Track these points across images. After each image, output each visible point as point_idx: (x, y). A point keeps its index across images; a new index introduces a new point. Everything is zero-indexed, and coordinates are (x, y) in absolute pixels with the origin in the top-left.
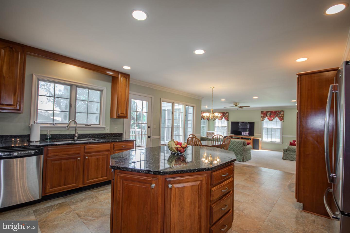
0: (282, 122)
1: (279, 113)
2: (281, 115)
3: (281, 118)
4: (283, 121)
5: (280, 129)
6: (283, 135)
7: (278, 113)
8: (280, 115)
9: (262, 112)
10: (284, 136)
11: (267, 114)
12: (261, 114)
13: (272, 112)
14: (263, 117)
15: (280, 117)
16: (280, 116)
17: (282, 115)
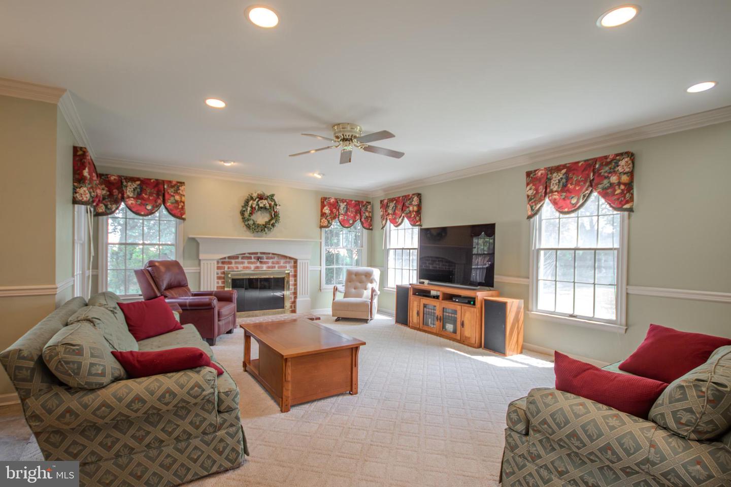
0: (626, 213)
1: (604, 171)
2: (619, 178)
3: (618, 192)
4: (631, 210)
5: (616, 252)
6: (628, 284)
7: (599, 169)
8: (614, 179)
9: (528, 174)
10: (633, 290)
11: (550, 179)
12: (528, 184)
13: (571, 169)
14: (535, 200)
15: (610, 191)
16: (612, 185)
17: (625, 178)
